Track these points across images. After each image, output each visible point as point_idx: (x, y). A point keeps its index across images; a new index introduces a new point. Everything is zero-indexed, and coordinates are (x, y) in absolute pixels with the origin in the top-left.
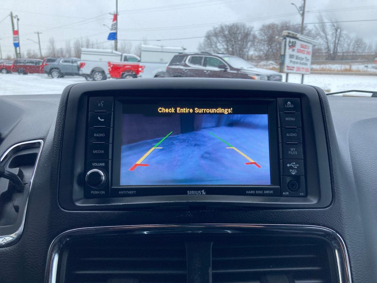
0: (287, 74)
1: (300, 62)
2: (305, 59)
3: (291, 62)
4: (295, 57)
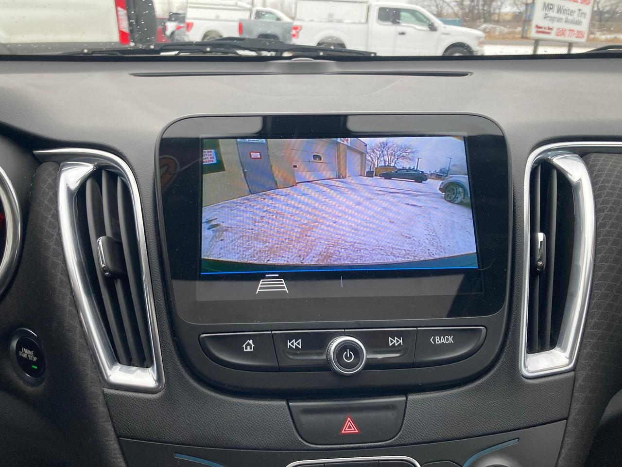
1: (567, 18)
2: (577, 12)
3: (545, 18)
4: (555, 9)
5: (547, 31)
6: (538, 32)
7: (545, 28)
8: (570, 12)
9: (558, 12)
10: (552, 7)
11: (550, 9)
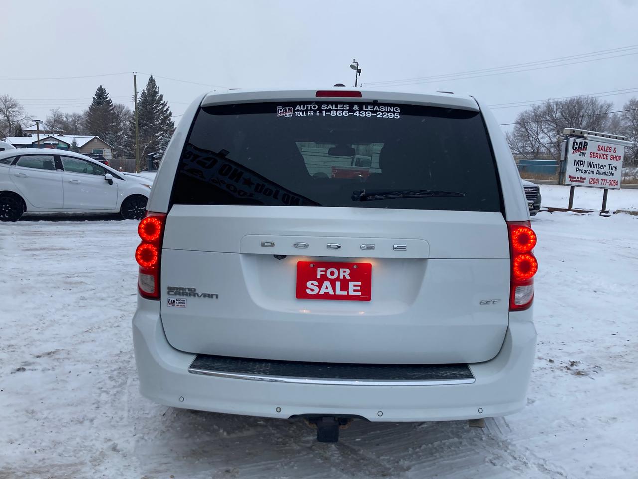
0: (572, 188)
1: (598, 170)
2: (607, 166)
3: (577, 170)
4: (586, 164)
5: (579, 179)
6: (573, 181)
7: (578, 178)
8: (599, 166)
9: (588, 167)
10: (582, 163)
11: (582, 164)
